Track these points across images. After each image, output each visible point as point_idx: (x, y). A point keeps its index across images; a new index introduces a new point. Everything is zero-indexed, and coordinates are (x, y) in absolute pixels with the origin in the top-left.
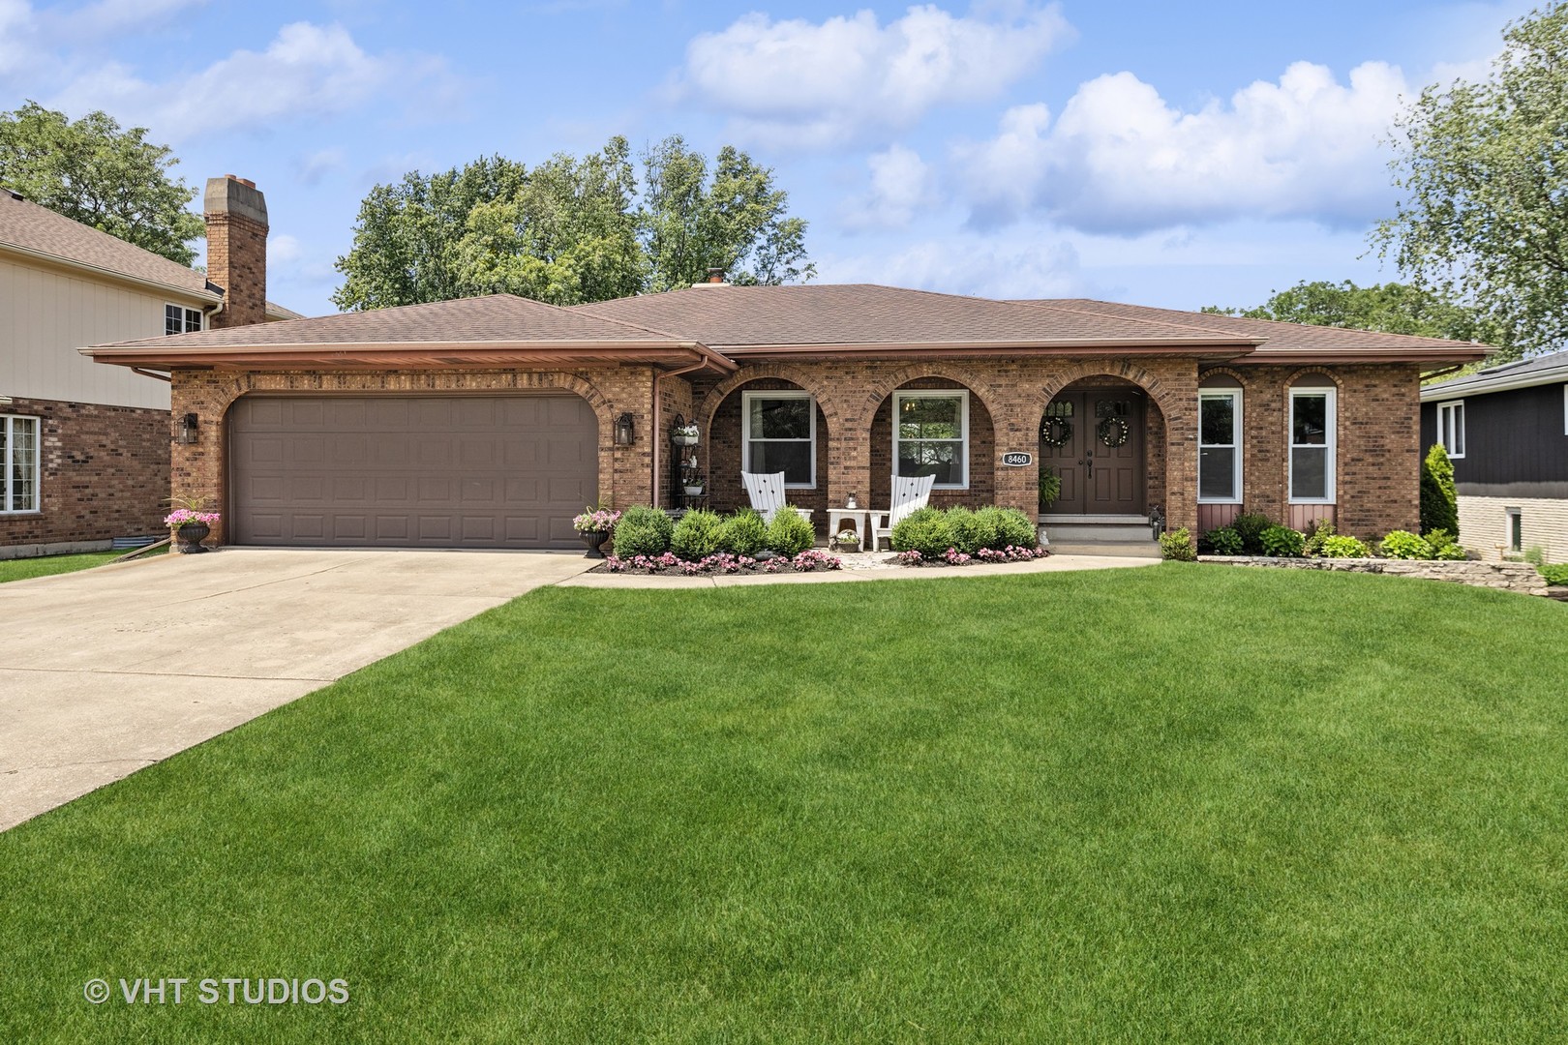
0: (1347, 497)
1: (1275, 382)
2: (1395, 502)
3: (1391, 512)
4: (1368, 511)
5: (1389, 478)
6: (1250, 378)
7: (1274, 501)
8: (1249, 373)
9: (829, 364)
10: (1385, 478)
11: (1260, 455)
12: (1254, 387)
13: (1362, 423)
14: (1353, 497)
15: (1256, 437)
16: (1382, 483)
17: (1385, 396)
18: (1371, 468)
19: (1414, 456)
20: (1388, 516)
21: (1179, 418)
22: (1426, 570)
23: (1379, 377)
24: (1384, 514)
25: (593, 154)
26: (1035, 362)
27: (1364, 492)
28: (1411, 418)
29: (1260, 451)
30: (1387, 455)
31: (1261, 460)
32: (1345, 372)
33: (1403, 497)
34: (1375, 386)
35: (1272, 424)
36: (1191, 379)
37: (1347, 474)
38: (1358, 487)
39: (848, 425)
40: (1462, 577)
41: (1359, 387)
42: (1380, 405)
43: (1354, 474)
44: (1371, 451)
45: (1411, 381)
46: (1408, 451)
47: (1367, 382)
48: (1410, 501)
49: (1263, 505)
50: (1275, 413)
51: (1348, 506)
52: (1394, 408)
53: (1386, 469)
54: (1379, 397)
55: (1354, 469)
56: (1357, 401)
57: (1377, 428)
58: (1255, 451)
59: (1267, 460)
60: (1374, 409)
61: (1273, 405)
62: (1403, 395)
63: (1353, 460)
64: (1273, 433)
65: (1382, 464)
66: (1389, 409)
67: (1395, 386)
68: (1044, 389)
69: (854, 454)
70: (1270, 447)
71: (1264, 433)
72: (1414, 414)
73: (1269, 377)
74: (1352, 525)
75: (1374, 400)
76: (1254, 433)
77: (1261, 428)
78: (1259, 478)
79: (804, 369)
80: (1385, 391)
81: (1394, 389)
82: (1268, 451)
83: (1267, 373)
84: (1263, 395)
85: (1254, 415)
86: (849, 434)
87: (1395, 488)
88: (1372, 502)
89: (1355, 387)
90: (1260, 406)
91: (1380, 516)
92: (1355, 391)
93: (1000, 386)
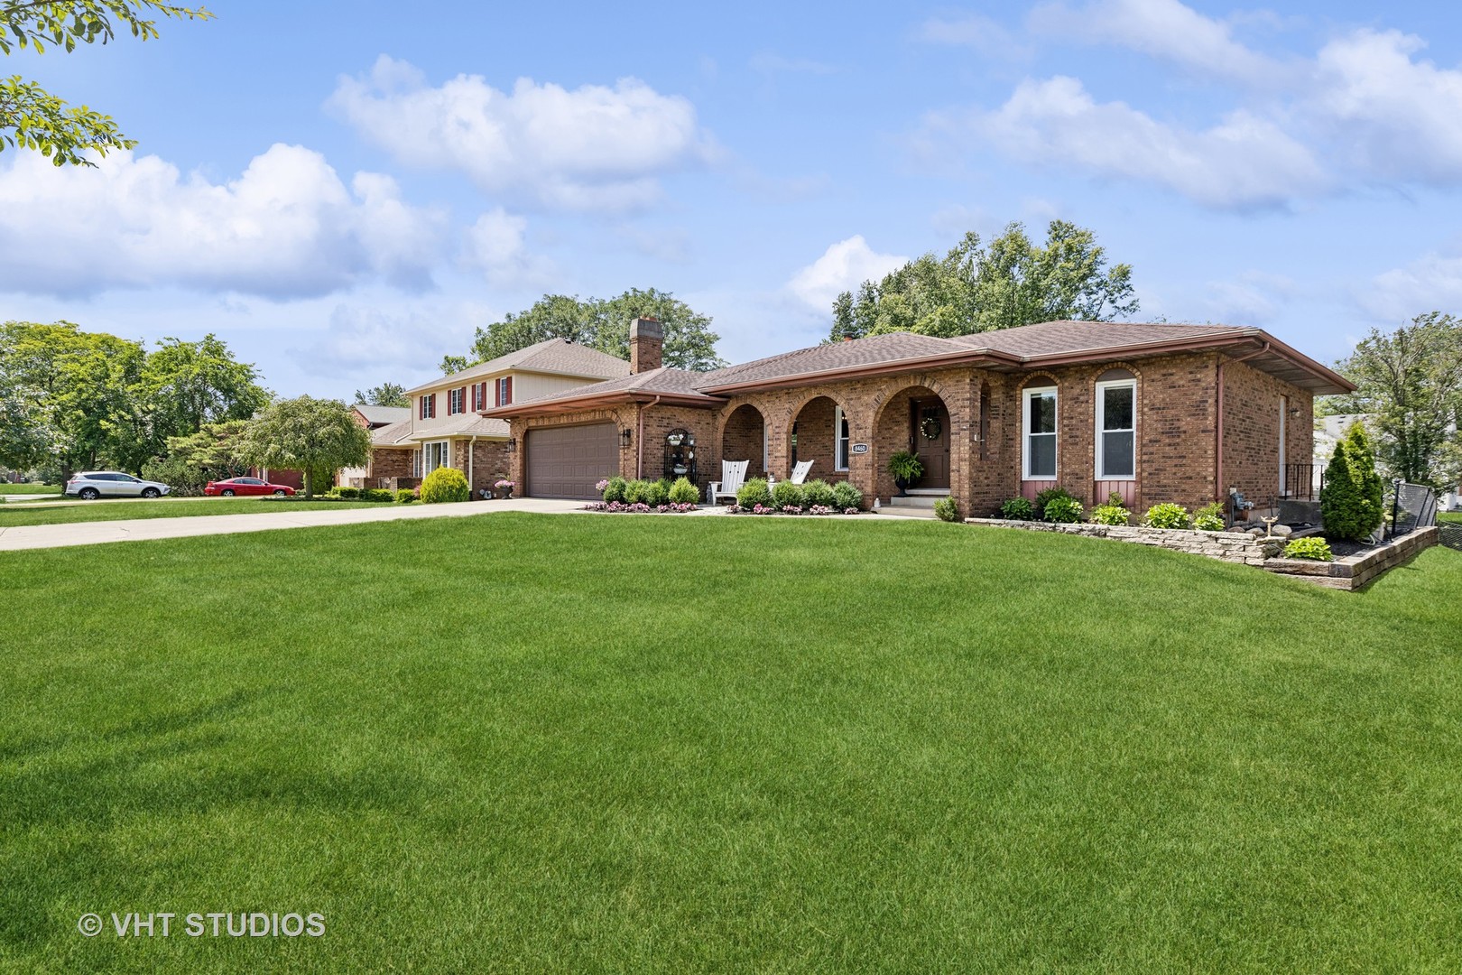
0: (1145, 474)
1: (1084, 379)
2: (1191, 478)
3: (1187, 487)
4: (1165, 486)
5: (1185, 457)
6: (1062, 377)
7: (1082, 478)
8: (1062, 373)
9: (768, 393)
10: (1180, 457)
11: (1070, 440)
12: (1066, 384)
13: (1159, 409)
14: (1150, 474)
15: (1068, 426)
16: (1176, 461)
17: (1181, 383)
18: (1167, 448)
19: (1210, 436)
20: (1184, 491)
21: (958, 414)
22: (1145, 536)
23: (1175, 366)
24: (1180, 490)
25: (952, 249)
26: (871, 381)
27: (1161, 470)
28: (1207, 401)
29: (1070, 437)
30: (1183, 436)
31: (1071, 444)
32: (1144, 365)
33: (1198, 474)
34: (1172, 374)
35: (1080, 414)
36: (965, 384)
37: (1145, 454)
38: (1155, 466)
39: (777, 430)
40: (1179, 544)
41: (1157, 377)
42: (1176, 391)
43: (1152, 453)
44: (1167, 433)
45: (1207, 367)
46: (1203, 431)
47: (1164, 371)
48: (1205, 478)
49: (1073, 481)
50: (1083, 405)
51: (1146, 482)
52: (1189, 393)
53: (1181, 449)
54: (1176, 385)
55: (1151, 450)
56: (1155, 389)
57: (1173, 412)
58: (1066, 437)
59: (1077, 444)
60: (1170, 395)
61: (1082, 398)
62: (1199, 380)
63: (1150, 441)
64: (1081, 421)
65: (1178, 444)
66: (1185, 394)
67: (1191, 373)
68: (876, 400)
69: (779, 448)
70: (1079, 433)
71: (1074, 422)
72: (1210, 397)
73: (1078, 375)
74: (1149, 499)
75: (1170, 387)
76: (1066, 422)
77: (1072, 418)
78: (1069, 459)
79: (758, 397)
80: (1181, 378)
81: (1190, 376)
82: (1077, 437)
83: (1077, 372)
84: (1074, 390)
85: (1066, 407)
86: (777, 436)
87: (1190, 466)
88: (1168, 478)
89: (1153, 377)
90: (1071, 399)
91: (1176, 491)
92: (1153, 381)
93: (852, 399)
